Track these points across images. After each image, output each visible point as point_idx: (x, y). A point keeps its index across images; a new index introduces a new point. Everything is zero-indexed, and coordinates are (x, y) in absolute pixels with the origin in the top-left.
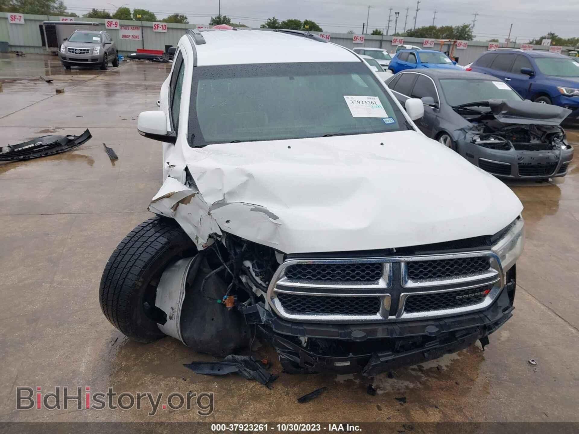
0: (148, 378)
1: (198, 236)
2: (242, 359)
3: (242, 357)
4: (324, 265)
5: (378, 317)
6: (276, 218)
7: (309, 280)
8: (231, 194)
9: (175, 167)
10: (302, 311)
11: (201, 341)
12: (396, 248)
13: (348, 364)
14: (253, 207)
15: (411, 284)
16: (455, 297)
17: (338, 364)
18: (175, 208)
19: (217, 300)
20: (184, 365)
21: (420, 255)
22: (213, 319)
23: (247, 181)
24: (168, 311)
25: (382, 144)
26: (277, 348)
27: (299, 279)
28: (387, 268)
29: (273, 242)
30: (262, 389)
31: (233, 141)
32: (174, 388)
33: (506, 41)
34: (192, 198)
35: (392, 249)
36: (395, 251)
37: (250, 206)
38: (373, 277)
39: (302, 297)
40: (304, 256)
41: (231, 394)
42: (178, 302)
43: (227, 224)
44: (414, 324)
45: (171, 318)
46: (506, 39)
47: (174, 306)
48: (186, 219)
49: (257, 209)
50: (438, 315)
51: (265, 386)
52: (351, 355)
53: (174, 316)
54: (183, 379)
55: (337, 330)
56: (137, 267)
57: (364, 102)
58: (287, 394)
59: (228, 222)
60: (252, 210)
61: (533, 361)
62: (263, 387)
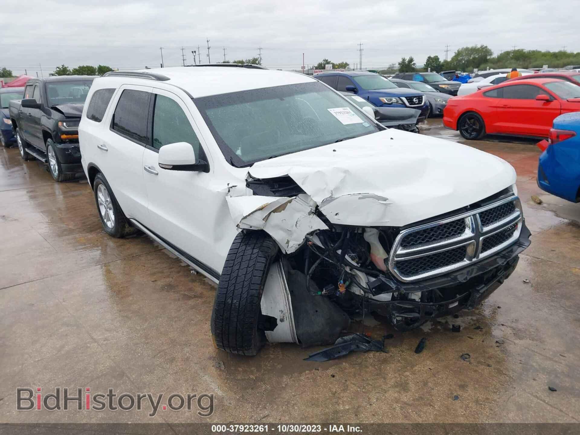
0: (285, 379)
1: (289, 240)
2: (351, 338)
3: (350, 336)
4: (428, 229)
5: (466, 262)
6: (385, 199)
7: (421, 244)
8: (337, 189)
9: (236, 187)
10: (416, 273)
11: (315, 332)
12: (470, 205)
13: (456, 304)
14: (360, 196)
15: (486, 229)
16: (504, 234)
17: (451, 306)
18: (266, 219)
19: (317, 292)
20: (304, 360)
21: (488, 204)
22: (317, 311)
23: (345, 177)
24: (277, 315)
25: (392, 139)
26: (394, 312)
27: (413, 245)
28: (468, 221)
29: (383, 221)
30: (381, 354)
31: (271, 156)
32: (316, 378)
33: (302, 69)
34: (289, 204)
35: (467, 206)
36: (469, 207)
37: (356, 195)
38: (461, 230)
39: (416, 260)
40: (414, 225)
41: (364, 366)
42: (285, 304)
43: (336, 217)
44: (486, 261)
45: (282, 320)
46: (302, 67)
47: (282, 308)
48: (278, 227)
49: (364, 197)
50: (488, 254)
51: (382, 352)
52: (458, 296)
53: (285, 317)
54: (316, 369)
55: (446, 279)
56: (257, 277)
57: (343, 113)
58: (403, 352)
59: (336, 214)
60: (359, 198)
61: (526, 280)
62: (381, 353)
